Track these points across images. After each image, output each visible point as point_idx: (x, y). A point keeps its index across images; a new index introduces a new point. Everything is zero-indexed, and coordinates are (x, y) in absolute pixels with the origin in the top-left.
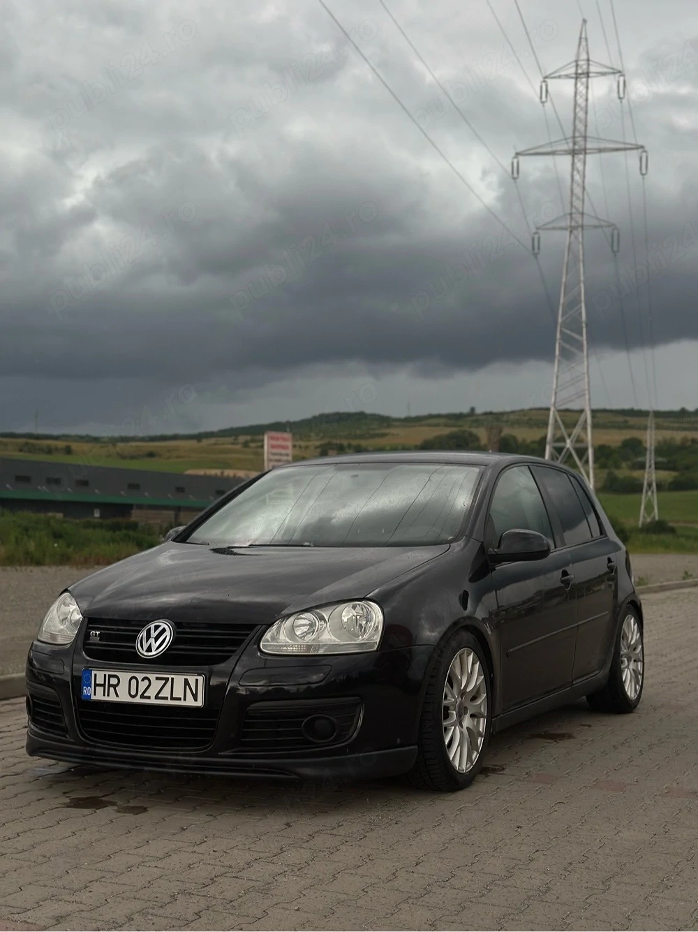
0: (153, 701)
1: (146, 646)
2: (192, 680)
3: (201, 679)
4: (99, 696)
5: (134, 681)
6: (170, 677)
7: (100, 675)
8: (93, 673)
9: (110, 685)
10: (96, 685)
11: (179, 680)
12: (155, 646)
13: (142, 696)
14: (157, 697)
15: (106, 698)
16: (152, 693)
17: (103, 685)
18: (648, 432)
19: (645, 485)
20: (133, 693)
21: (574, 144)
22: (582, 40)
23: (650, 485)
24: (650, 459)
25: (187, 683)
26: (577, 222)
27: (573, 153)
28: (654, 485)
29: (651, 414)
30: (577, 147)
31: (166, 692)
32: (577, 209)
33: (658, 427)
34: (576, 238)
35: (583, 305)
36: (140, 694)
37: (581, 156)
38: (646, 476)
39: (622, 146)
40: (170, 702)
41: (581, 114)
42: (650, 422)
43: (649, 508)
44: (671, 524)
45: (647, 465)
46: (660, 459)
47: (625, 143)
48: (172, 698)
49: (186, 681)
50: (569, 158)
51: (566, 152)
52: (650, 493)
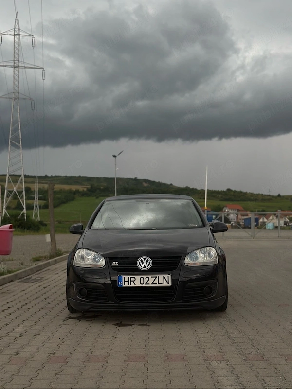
0: (151, 285)
1: (143, 266)
2: (166, 276)
3: (170, 276)
4: (127, 285)
5: (142, 279)
6: (157, 276)
7: (127, 278)
8: (123, 277)
9: (131, 281)
10: (125, 281)
11: (161, 277)
12: (146, 266)
13: (146, 284)
14: (152, 284)
15: (130, 286)
16: (150, 282)
17: (128, 281)
18: (36, 184)
19: (34, 206)
20: (142, 283)
21: (14, 63)
22: (17, 20)
23: (36, 207)
24: (36, 196)
25: (164, 278)
26: (16, 96)
27: (14, 67)
28: (38, 206)
29: (37, 177)
30: (15, 65)
31: (156, 282)
32: (16, 91)
33: (39, 183)
34: (16, 103)
35: (20, 131)
36: (145, 283)
37: (18, 69)
38: (35, 203)
39: (33, 67)
40: (158, 285)
41: (17, 51)
42: (37, 180)
43: (36, 216)
44: (45, 222)
45: (35, 198)
46: (41, 196)
47: (35, 65)
48: (159, 284)
49: (164, 277)
50: (13, 69)
51: (11, 66)
52: (36, 210)
